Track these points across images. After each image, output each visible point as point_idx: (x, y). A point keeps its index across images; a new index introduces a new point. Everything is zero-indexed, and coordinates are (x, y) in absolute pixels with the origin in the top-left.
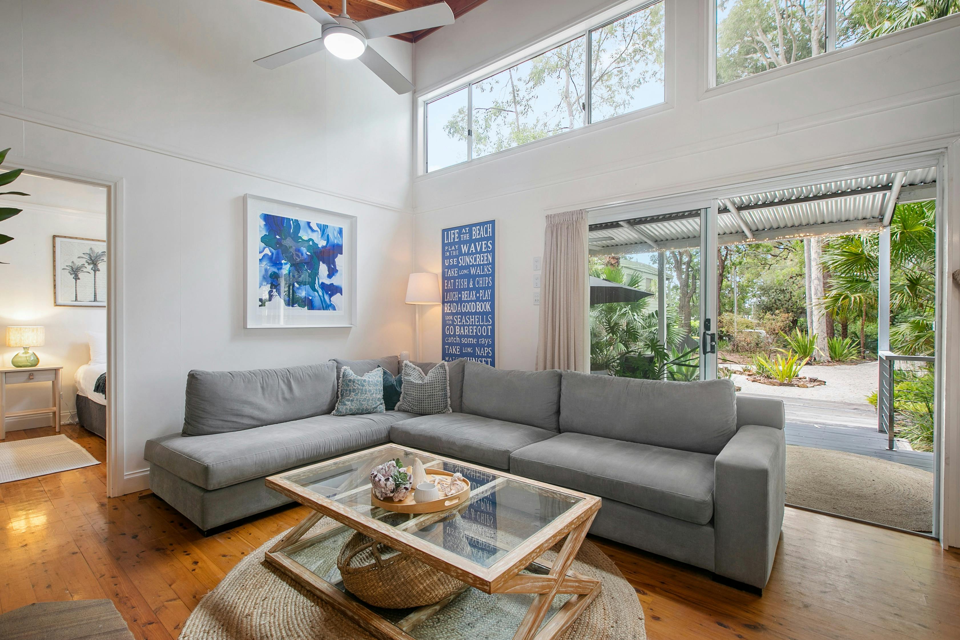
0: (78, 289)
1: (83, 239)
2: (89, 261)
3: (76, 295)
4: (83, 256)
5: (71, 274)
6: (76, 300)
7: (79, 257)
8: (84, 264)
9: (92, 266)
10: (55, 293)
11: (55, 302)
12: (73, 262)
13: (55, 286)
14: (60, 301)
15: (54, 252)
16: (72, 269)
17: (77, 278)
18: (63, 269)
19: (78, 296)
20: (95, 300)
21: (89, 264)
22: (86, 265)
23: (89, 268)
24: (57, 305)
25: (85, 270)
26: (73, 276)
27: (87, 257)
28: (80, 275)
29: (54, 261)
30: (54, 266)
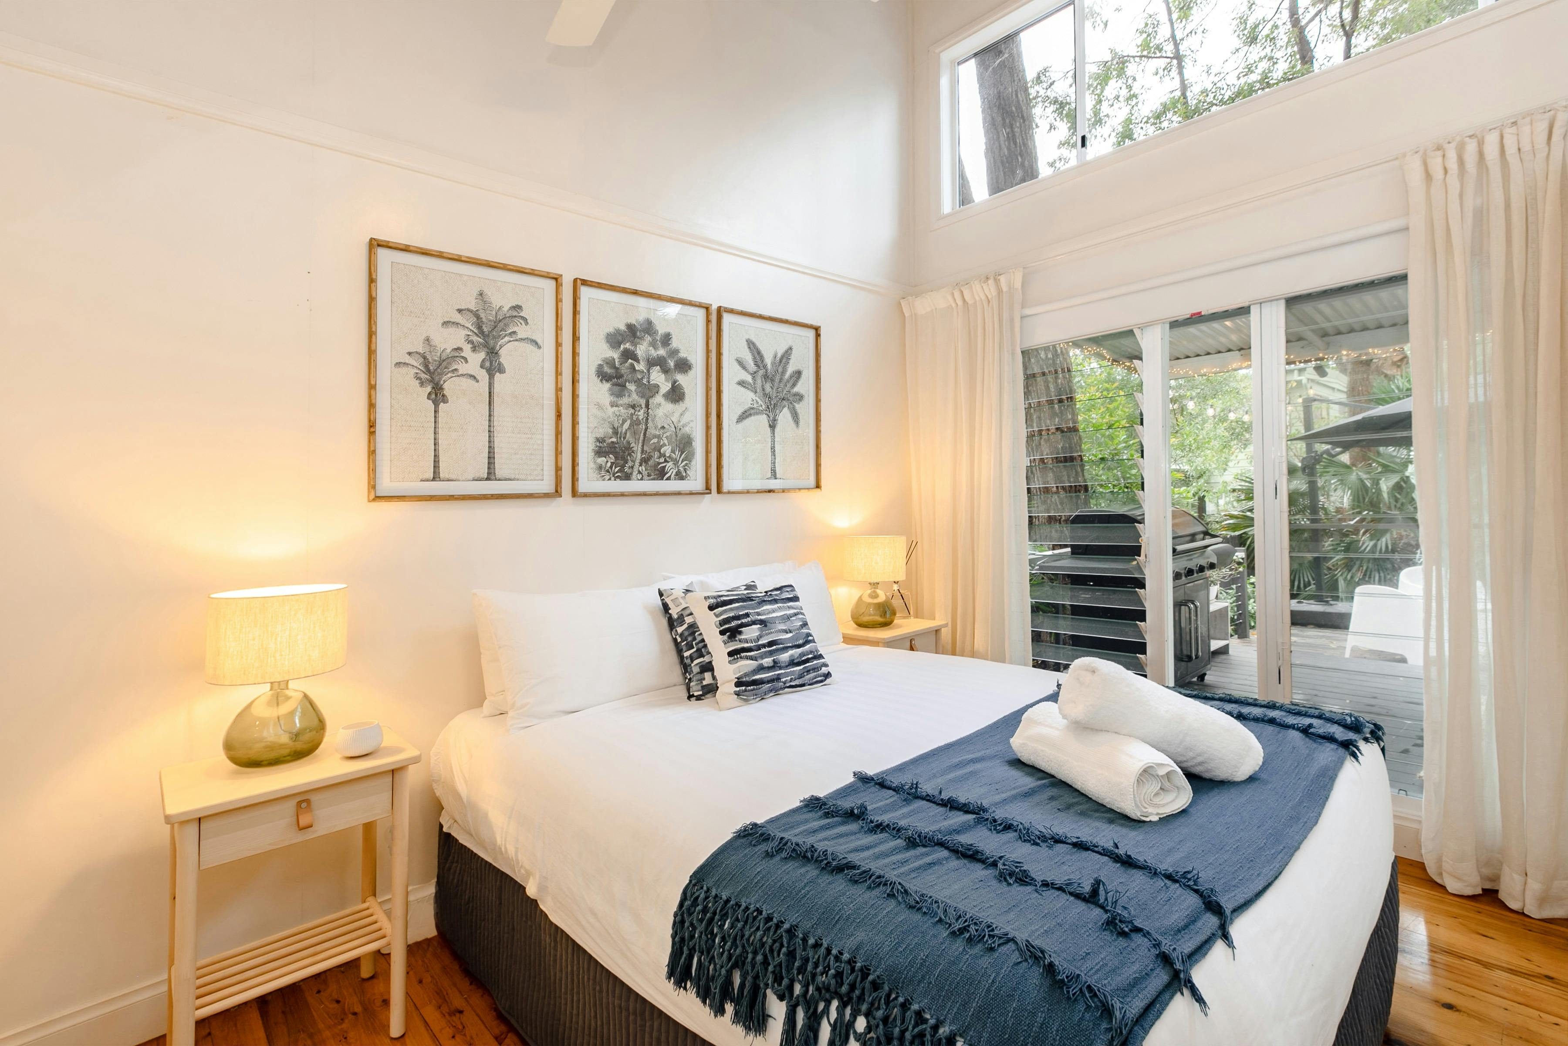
0: (441, 437)
1: (458, 259)
2: (475, 339)
3: (436, 456)
4: (458, 318)
5: (422, 384)
6: (436, 477)
7: (446, 324)
8: (459, 349)
9: (482, 355)
10: (372, 453)
11: (372, 486)
12: (428, 340)
13: (372, 425)
14: (386, 485)
15: (372, 300)
16: (426, 367)
17: (438, 396)
18: (398, 364)
19: (442, 458)
20: (491, 476)
21: (474, 349)
22: (467, 351)
23: (475, 360)
24: (378, 498)
25: (463, 368)
26: (429, 389)
27: (469, 322)
28: (450, 386)
29: (372, 334)
30: (371, 352)
